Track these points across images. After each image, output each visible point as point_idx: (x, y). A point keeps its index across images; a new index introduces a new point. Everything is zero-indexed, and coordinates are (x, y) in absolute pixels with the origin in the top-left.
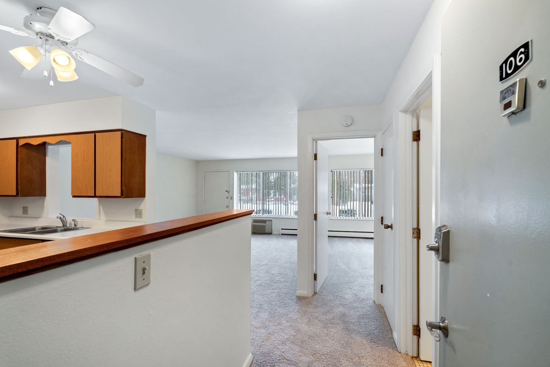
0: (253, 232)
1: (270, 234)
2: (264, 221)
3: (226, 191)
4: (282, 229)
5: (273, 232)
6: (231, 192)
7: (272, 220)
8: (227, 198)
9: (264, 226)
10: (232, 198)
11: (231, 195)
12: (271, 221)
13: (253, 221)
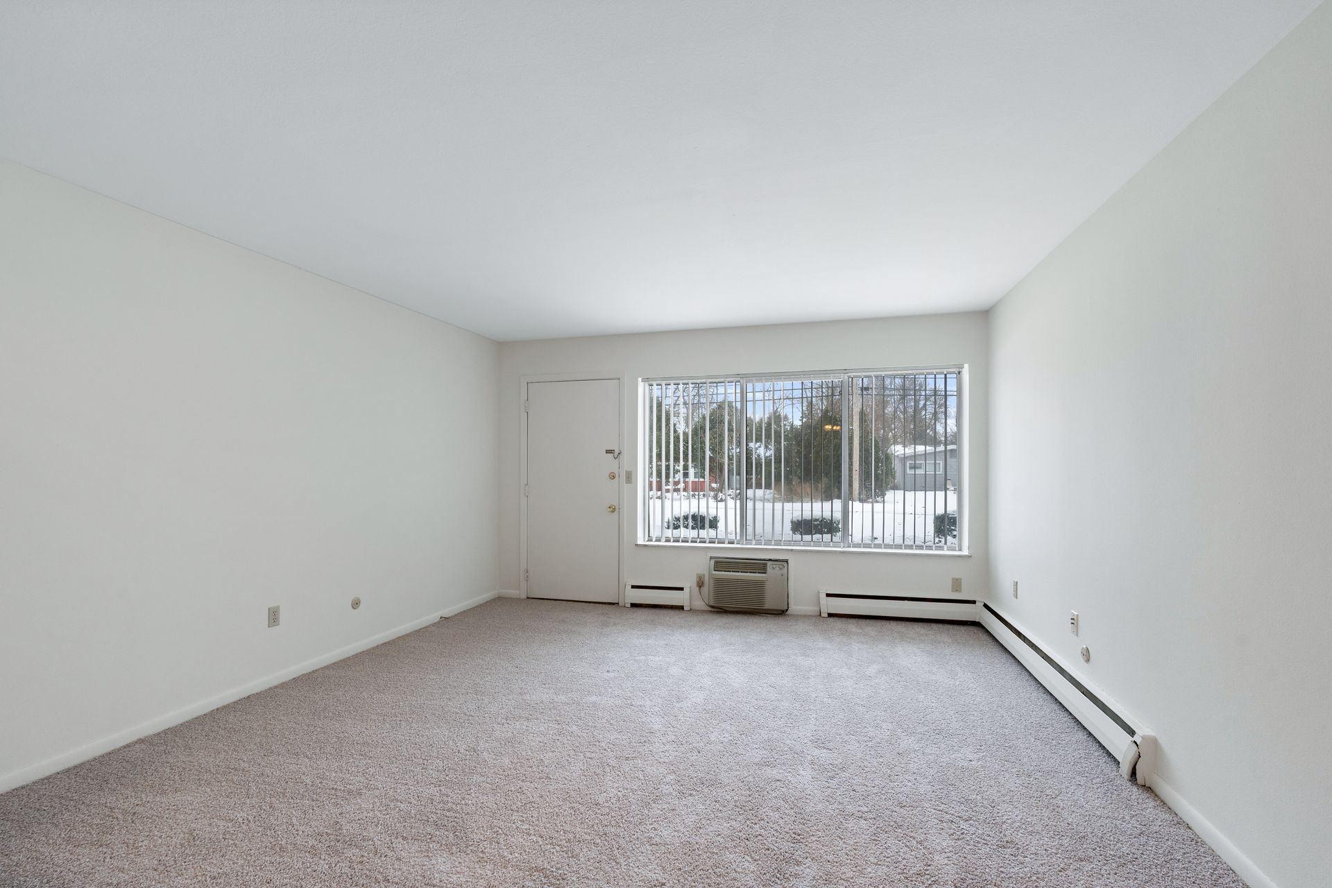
0: (712, 607)
1: (781, 613)
2: (760, 566)
3: (608, 452)
4: (828, 595)
5: (794, 608)
6: (625, 457)
7: (786, 561)
8: (612, 477)
9: (760, 585)
10: (630, 477)
11: (626, 467)
12: (785, 564)
13: (713, 562)
